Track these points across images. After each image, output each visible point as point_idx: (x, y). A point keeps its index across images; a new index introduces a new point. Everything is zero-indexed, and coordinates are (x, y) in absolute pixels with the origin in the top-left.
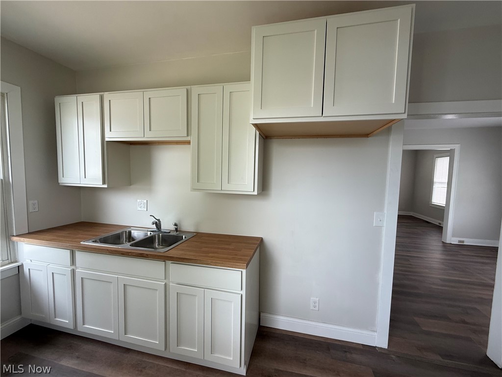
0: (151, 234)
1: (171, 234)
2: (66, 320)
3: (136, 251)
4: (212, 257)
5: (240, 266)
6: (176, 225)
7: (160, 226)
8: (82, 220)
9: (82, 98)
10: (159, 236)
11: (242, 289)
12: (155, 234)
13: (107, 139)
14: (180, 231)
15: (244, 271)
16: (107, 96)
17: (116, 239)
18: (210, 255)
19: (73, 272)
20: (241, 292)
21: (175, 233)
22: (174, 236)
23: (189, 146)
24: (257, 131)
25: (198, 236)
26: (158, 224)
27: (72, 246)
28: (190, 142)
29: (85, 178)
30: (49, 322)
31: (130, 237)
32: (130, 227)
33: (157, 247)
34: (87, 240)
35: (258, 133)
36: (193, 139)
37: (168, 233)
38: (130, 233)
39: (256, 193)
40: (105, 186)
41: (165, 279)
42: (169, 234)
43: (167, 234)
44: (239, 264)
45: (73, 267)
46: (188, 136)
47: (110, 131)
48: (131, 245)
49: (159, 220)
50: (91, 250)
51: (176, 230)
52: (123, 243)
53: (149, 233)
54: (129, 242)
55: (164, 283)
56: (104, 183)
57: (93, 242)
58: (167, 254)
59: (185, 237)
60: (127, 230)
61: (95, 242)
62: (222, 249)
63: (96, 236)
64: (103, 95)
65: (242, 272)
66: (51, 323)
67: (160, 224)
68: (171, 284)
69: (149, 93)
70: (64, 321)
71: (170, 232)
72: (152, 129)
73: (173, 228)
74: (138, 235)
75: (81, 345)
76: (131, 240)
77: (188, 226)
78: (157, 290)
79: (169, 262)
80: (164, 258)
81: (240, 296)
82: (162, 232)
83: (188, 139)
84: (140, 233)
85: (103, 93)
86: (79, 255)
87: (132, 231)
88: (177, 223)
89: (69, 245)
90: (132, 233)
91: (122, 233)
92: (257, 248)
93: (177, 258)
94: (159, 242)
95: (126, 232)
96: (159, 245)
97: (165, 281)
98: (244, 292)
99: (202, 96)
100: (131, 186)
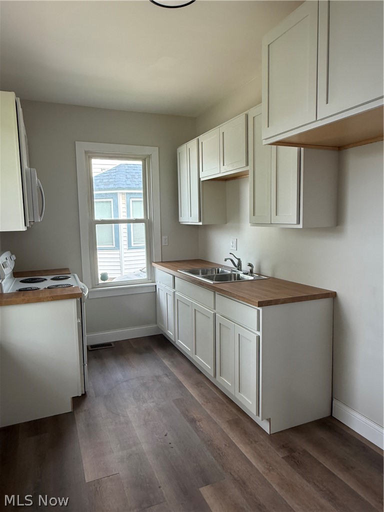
6: (250, 265)
8: (199, 258)
11: (259, 330)
15: (261, 310)
19: (174, 293)
20: (258, 333)
29: (191, 216)
36: (250, 168)
39: (300, 226)
40: (201, 223)
41: (214, 308)
45: (174, 290)
46: (247, 165)
47: (203, 171)
49: (239, 259)
51: (251, 271)
55: (213, 312)
56: (200, 221)
65: (259, 311)
67: (241, 264)
68: (217, 314)
69: (223, 128)
70: (170, 334)
72: (225, 164)
78: (209, 318)
81: (256, 336)
83: (247, 168)
85: (198, 137)
97: (214, 310)
98: (260, 334)
99: (256, 118)
100: (226, 223)
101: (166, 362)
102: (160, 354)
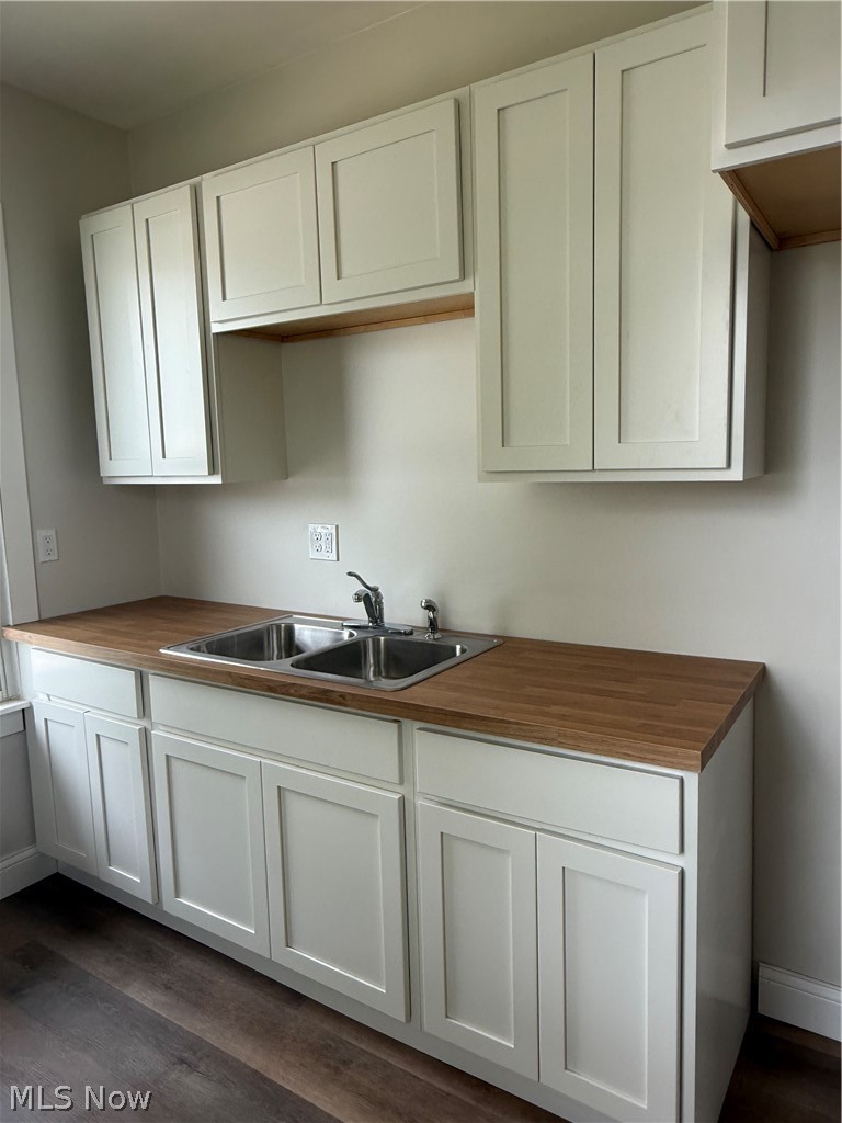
0: (351, 635)
1: (416, 637)
2: (134, 872)
3: (309, 683)
4: (563, 717)
5: (675, 755)
6: (430, 607)
7: (381, 609)
8: (163, 593)
9: (147, 205)
10: (376, 643)
11: (682, 850)
12: (364, 635)
13: (216, 328)
14: (443, 630)
15: (693, 780)
16: (211, 183)
17: (253, 647)
18: (555, 709)
19: (145, 735)
20: (680, 862)
21: (427, 637)
22: (423, 644)
23: (467, 321)
24: (740, 207)
25: (505, 650)
26: (371, 601)
27: (139, 658)
28: (472, 307)
29: (164, 457)
30: (95, 874)
31: (290, 646)
32: (289, 614)
33: (372, 679)
34: (177, 645)
35: (744, 218)
36: (481, 286)
37: (405, 634)
38: (290, 631)
39: (736, 474)
40: (217, 480)
41: (401, 782)
42: (410, 638)
43: (403, 638)
44: (671, 749)
45: (144, 723)
46: (463, 276)
47: (224, 299)
48: (296, 665)
49: (375, 590)
50: (188, 674)
51: (433, 624)
52: (270, 659)
53: (346, 634)
54: (289, 655)
55: (397, 797)
56: (213, 471)
57: (192, 649)
58: (405, 697)
59: (463, 651)
60: (283, 622)
61: (197, 650)
62: (599, 692)
63: (199, 634)
64: (200, 184)
65: (682, 781)
66: (101, 877)
67: (380, 603)
68: (420, 802)
69: (333, 146)
70: (128, 877)
71: (411, 633)
72: (345, 270)
73: (419, 618)
74: (312, 637)
75: (173, 954)
76: (294, 651)
77: (473, 615)
78: (375, 816)
79: (412, 727)
80: (397, 711)
81: (676, 873)
82: (385, 631)
83: (465, 287)
84: (319, 635)
85: (197, 179)
86: (158, 687)
87: (297, 627)
88: (436, 601)
89: (134, 657)
90: (297, 633)
91: (268, 630)
92: (744, 700)
93: (437, 711)
94: (377, 664)
95: (279, 627)
96: (377, 673)
97: (398, 789)
98: (690, 861)
99: (509, 114)
100: (287, 478)
101: (144, 995)
102: (95, 964)
